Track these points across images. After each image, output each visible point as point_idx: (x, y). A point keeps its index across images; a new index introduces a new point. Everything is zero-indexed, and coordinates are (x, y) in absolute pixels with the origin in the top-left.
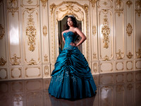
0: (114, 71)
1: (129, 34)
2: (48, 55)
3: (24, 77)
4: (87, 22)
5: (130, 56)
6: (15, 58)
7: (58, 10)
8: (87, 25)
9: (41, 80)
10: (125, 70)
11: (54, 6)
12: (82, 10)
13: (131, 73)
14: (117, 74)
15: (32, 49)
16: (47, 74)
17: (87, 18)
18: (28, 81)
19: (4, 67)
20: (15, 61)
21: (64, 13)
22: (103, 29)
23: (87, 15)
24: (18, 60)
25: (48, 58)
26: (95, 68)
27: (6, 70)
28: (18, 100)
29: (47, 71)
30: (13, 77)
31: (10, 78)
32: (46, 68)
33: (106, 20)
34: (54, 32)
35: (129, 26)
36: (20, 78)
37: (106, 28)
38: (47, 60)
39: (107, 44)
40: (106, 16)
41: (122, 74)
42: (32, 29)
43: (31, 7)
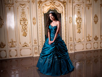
0: (85, 50)
1: (96, 22)
2: (37, 39)
3: (19, 56)
4: (65, 14)
5: (96, 38)
6: (12, 42)
7: (44, 5)
8: (65, 16)
9: (31, 58)
10: (93, 49)
11: (41, 2)
12: (62, 5)
13: (97, 51)
14: (87, 52)
15: (25, 35)
16: (36, 53)
17: (65, 11)
18: (22, 59)
19: (4, 49)
20: (12, 44)
21: (49, 7)
22: (77, 19)
23: (65, 8)
24: (14, 44)
25: (37, 41)
26: (71, 48)
27: (5, 51)
28: (15, 74)
29: (36, 51)
30: (11, 56)
31: (8, 57)
32: (35, 49)
33: (79, 12)
34: (41, 22)
35: (96, 16)
36: (17, 57)
37: (79, 18)
38: (36, 43)
39: (79, 30)
40: (79, 9)
41: (90, 52)
42: (24, 20)
43: (23, 3)
